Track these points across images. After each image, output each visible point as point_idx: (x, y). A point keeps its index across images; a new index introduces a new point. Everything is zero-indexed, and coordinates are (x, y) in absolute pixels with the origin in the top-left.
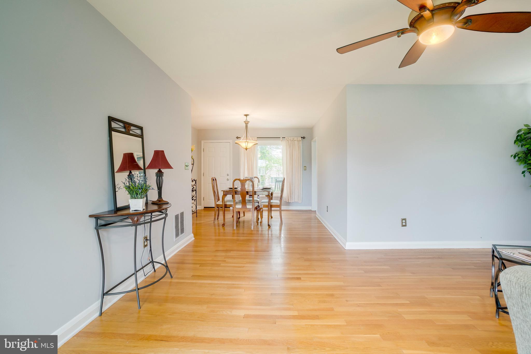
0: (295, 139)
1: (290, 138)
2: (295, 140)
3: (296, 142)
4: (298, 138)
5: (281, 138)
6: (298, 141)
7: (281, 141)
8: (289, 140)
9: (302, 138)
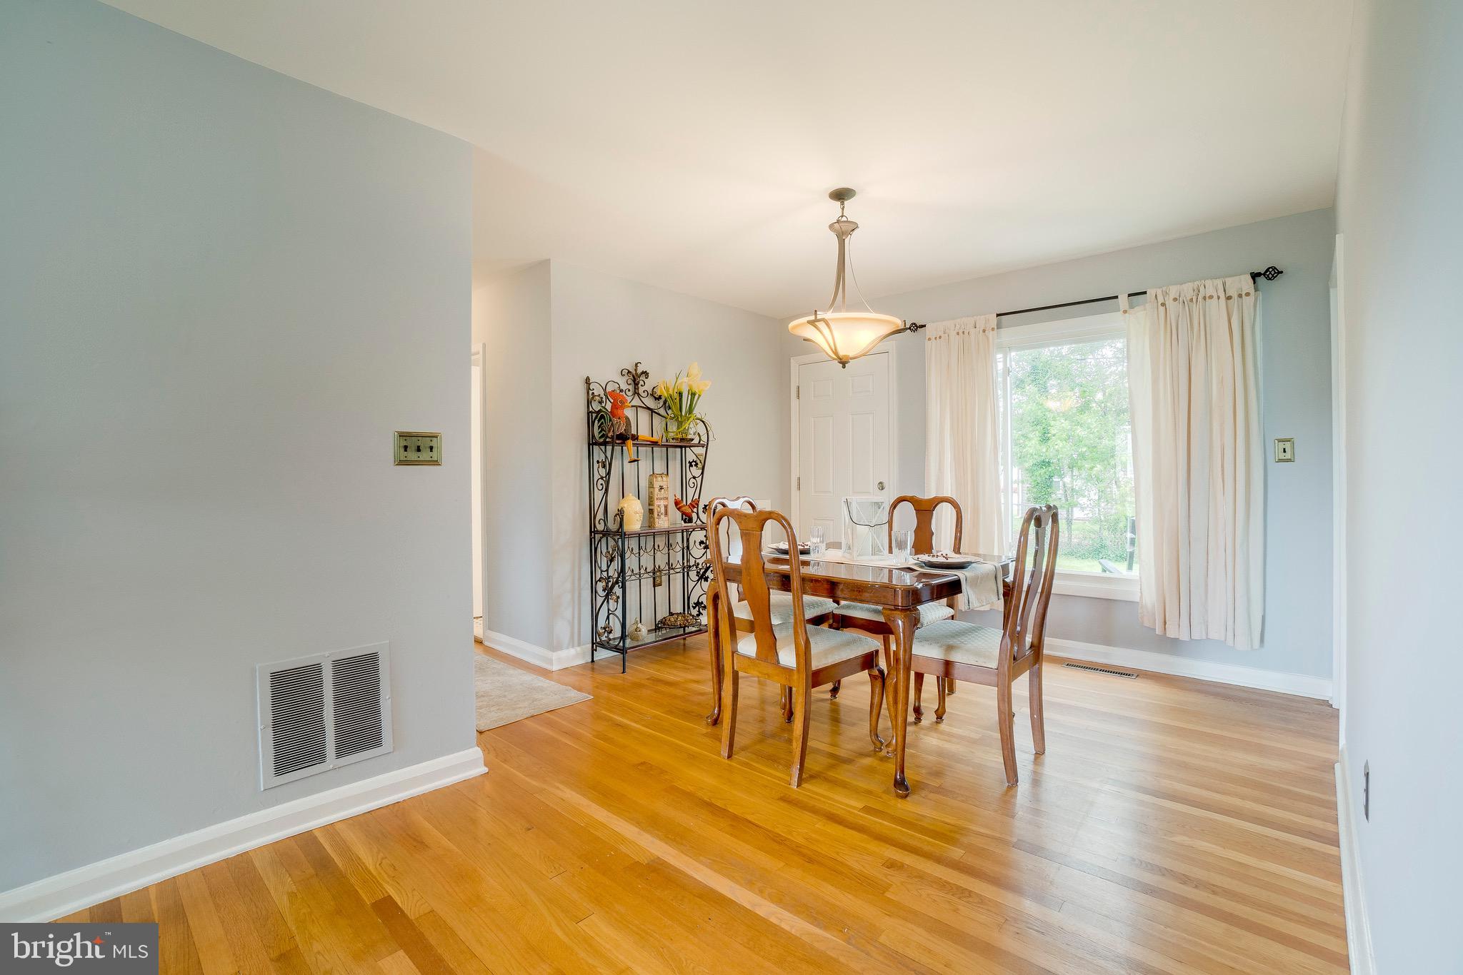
0: (1211, 287)
1: (1173, 291)
2: (1211, 297)
3: (1217, 309)
4: (1229, 281)
5: (1123, 299)
6: (1229, 298)
7: (1125, 312)
8: (1169, 303)
9: (1255, 276)
